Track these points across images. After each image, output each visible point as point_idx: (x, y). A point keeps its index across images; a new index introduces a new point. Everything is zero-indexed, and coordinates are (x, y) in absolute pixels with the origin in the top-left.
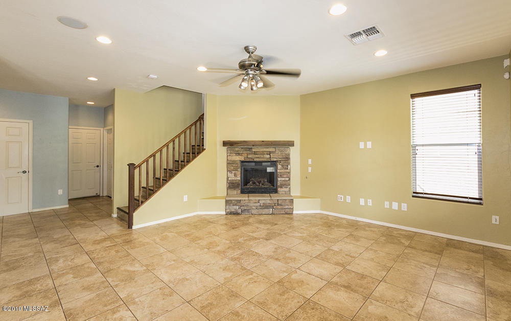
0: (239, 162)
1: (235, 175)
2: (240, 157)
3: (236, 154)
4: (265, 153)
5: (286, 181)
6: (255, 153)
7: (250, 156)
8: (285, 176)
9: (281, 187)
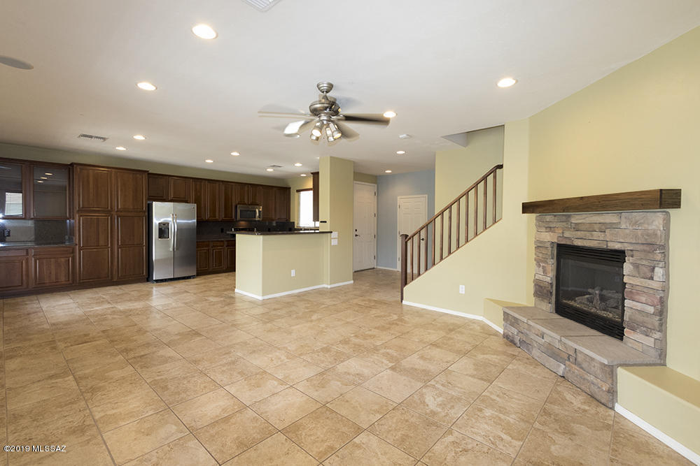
0: (548, 245)
1: (545, 272)
2: (552, 234)
3: (546, 228)
4: (596, 227)
5: (648, 314)
6: (577, 228)
7: (567, 234)
8: (643, 299)
9: (633, 329)
